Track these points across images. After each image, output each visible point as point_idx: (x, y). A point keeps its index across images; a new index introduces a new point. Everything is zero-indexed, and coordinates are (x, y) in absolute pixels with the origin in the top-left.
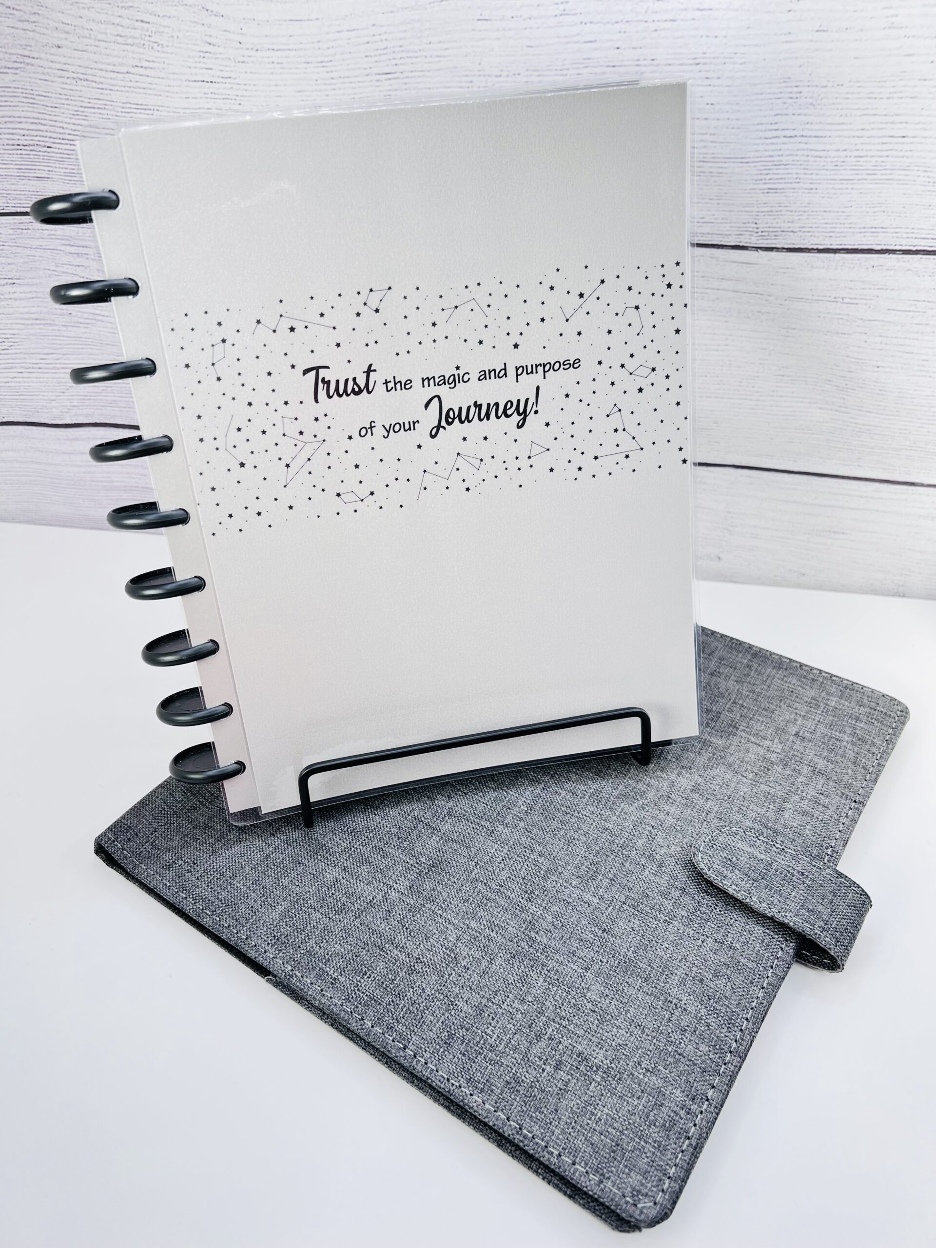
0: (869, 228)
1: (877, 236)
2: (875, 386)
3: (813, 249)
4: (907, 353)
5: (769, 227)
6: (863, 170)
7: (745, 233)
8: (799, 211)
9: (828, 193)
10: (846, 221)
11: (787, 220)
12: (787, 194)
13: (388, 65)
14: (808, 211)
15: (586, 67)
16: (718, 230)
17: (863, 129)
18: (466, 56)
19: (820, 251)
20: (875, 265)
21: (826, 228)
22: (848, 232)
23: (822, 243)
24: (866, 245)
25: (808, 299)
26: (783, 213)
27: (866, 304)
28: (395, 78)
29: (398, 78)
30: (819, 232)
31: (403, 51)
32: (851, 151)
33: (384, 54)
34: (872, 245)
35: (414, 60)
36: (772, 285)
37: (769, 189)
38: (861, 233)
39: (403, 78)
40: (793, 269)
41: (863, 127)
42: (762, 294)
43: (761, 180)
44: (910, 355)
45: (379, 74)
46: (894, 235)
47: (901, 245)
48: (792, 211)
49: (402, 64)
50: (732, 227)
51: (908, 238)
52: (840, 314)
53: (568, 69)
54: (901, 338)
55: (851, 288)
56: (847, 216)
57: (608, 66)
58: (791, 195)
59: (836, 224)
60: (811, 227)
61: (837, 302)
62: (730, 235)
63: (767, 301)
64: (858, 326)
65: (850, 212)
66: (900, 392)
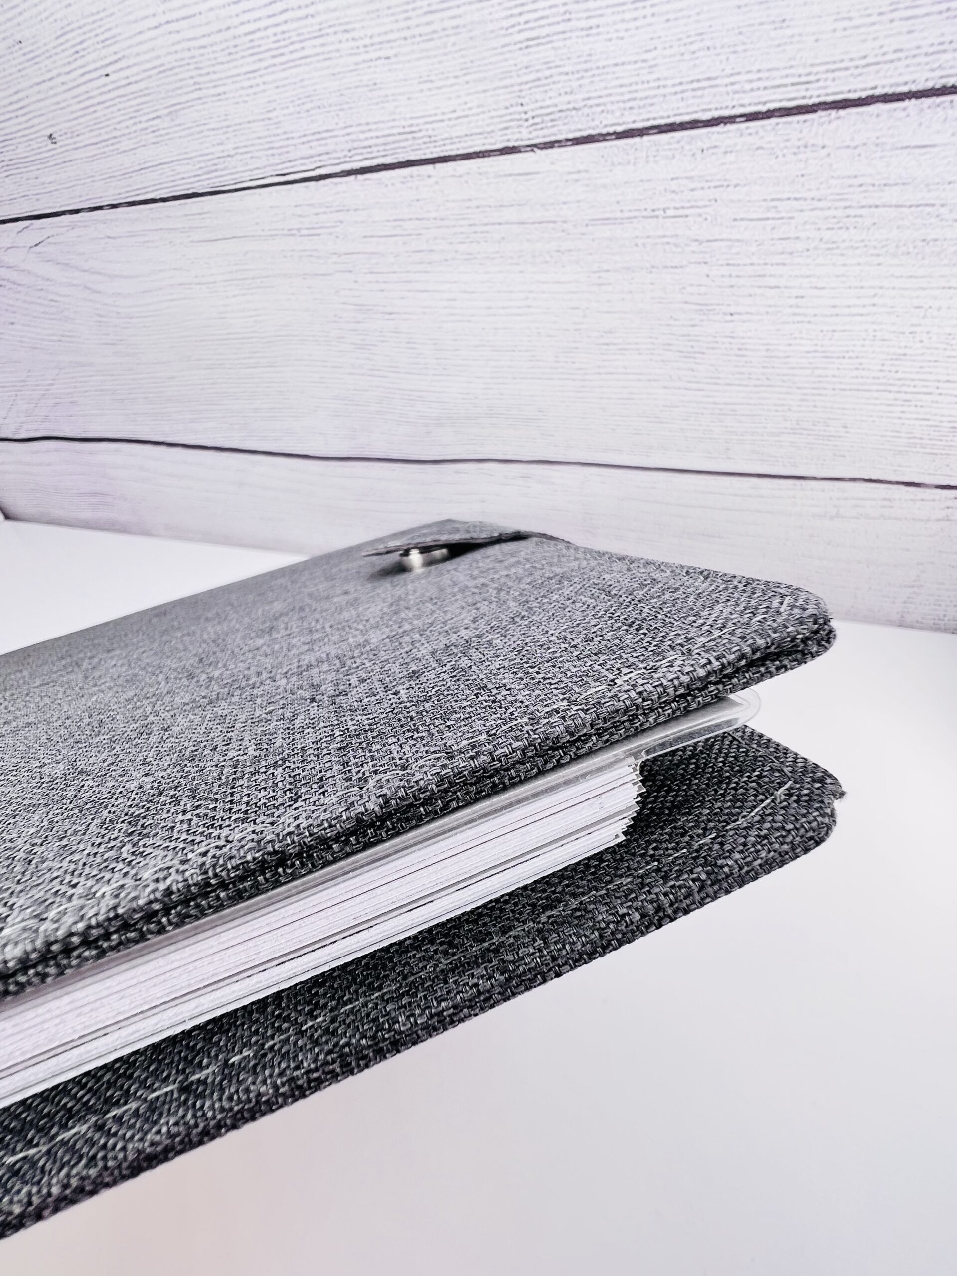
0: (688, 83)
1: (702, 96)
2: (730, 343)
3: (608, 134)
4: (771, 287)
5: (541, 108)
7: (512, 124)
8: (578, 72)
9: (617, 31)
11: (562, 91)
12: (556, 45)
14: (591, 69)
16: (477, 127)
19: (620, 135)
20: (705, 147)
21: (622, 94)
22: (656, 96)
23: (621, 121)
24: (688, 113)
25: (616, 219)
26: (555, 79)
27: (700, 215)
30: (612, 103)
34: (696, 112)
36: (565, 203)
37: (528, 40)
38: (676, 93)
40: (587, 171)
42: (555, 222)
43: (513, 26)
44: (776, 290)
46: (729, 88)
47: (742, 105)
48: (567, 74)
50: (493, 117)
51: (752, 90)
52: (664, 236)
54: (759, 264)
55: (674, 192)
56: (651, 67)
58: (561, 44)
59: (637, 83)
60: (600, 97)
61: (657, 217)
62: (493, 131)
63: (563, 231)
64: (694, 252)
65: (654, 59)
66: (767, 350)
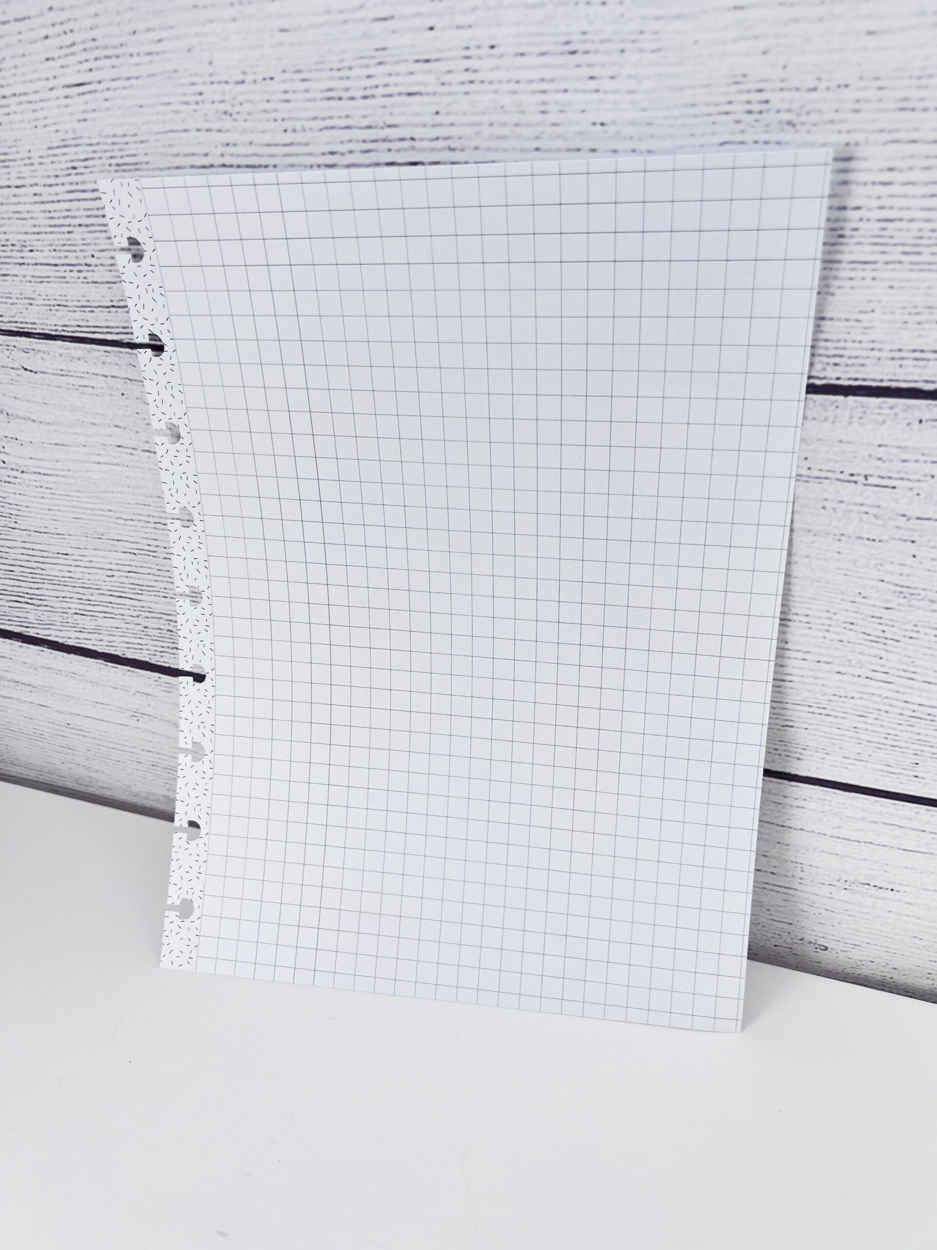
6: (895, 245)
10: (864, 338)
13: (79, 72)
15: (381, 63)
17: (891, 169)
18: (189, 50)
28: (90, 92)
29: (95, 91)
31: (97, 48)
32: (870, 209)
33: (73, 54)
35: (114, 61)
39: (102, 91)
41: (891, 164)
45: (69, 86)
49: (98, 69)
53: (350, 68)
57: (417, 61)
